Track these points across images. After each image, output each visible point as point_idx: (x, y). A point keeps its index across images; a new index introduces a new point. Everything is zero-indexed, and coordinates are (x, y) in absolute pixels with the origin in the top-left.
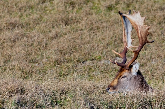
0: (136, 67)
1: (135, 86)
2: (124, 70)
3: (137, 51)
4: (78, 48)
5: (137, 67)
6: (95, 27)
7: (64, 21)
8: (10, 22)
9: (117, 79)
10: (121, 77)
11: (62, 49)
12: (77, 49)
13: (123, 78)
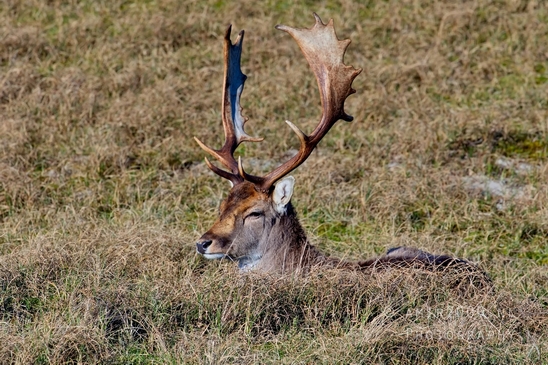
0: (284, 189)
1: (279, 246)
2: (256, 193)
3: (314, 137)
4: (184, 122)
5: (287, 189)
6: (258, 53)
7: (170, 36)
8: (8, 40)
9: (233, 218)
10: (246, 214)
11: (135, 125)
12: (179, 124)
13: (253, 217)
